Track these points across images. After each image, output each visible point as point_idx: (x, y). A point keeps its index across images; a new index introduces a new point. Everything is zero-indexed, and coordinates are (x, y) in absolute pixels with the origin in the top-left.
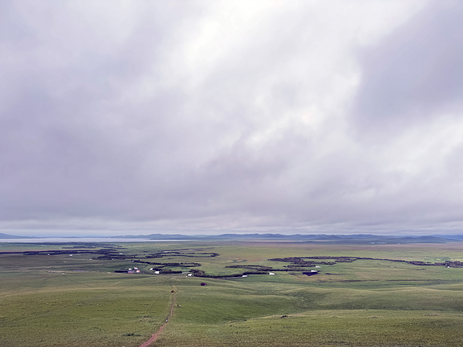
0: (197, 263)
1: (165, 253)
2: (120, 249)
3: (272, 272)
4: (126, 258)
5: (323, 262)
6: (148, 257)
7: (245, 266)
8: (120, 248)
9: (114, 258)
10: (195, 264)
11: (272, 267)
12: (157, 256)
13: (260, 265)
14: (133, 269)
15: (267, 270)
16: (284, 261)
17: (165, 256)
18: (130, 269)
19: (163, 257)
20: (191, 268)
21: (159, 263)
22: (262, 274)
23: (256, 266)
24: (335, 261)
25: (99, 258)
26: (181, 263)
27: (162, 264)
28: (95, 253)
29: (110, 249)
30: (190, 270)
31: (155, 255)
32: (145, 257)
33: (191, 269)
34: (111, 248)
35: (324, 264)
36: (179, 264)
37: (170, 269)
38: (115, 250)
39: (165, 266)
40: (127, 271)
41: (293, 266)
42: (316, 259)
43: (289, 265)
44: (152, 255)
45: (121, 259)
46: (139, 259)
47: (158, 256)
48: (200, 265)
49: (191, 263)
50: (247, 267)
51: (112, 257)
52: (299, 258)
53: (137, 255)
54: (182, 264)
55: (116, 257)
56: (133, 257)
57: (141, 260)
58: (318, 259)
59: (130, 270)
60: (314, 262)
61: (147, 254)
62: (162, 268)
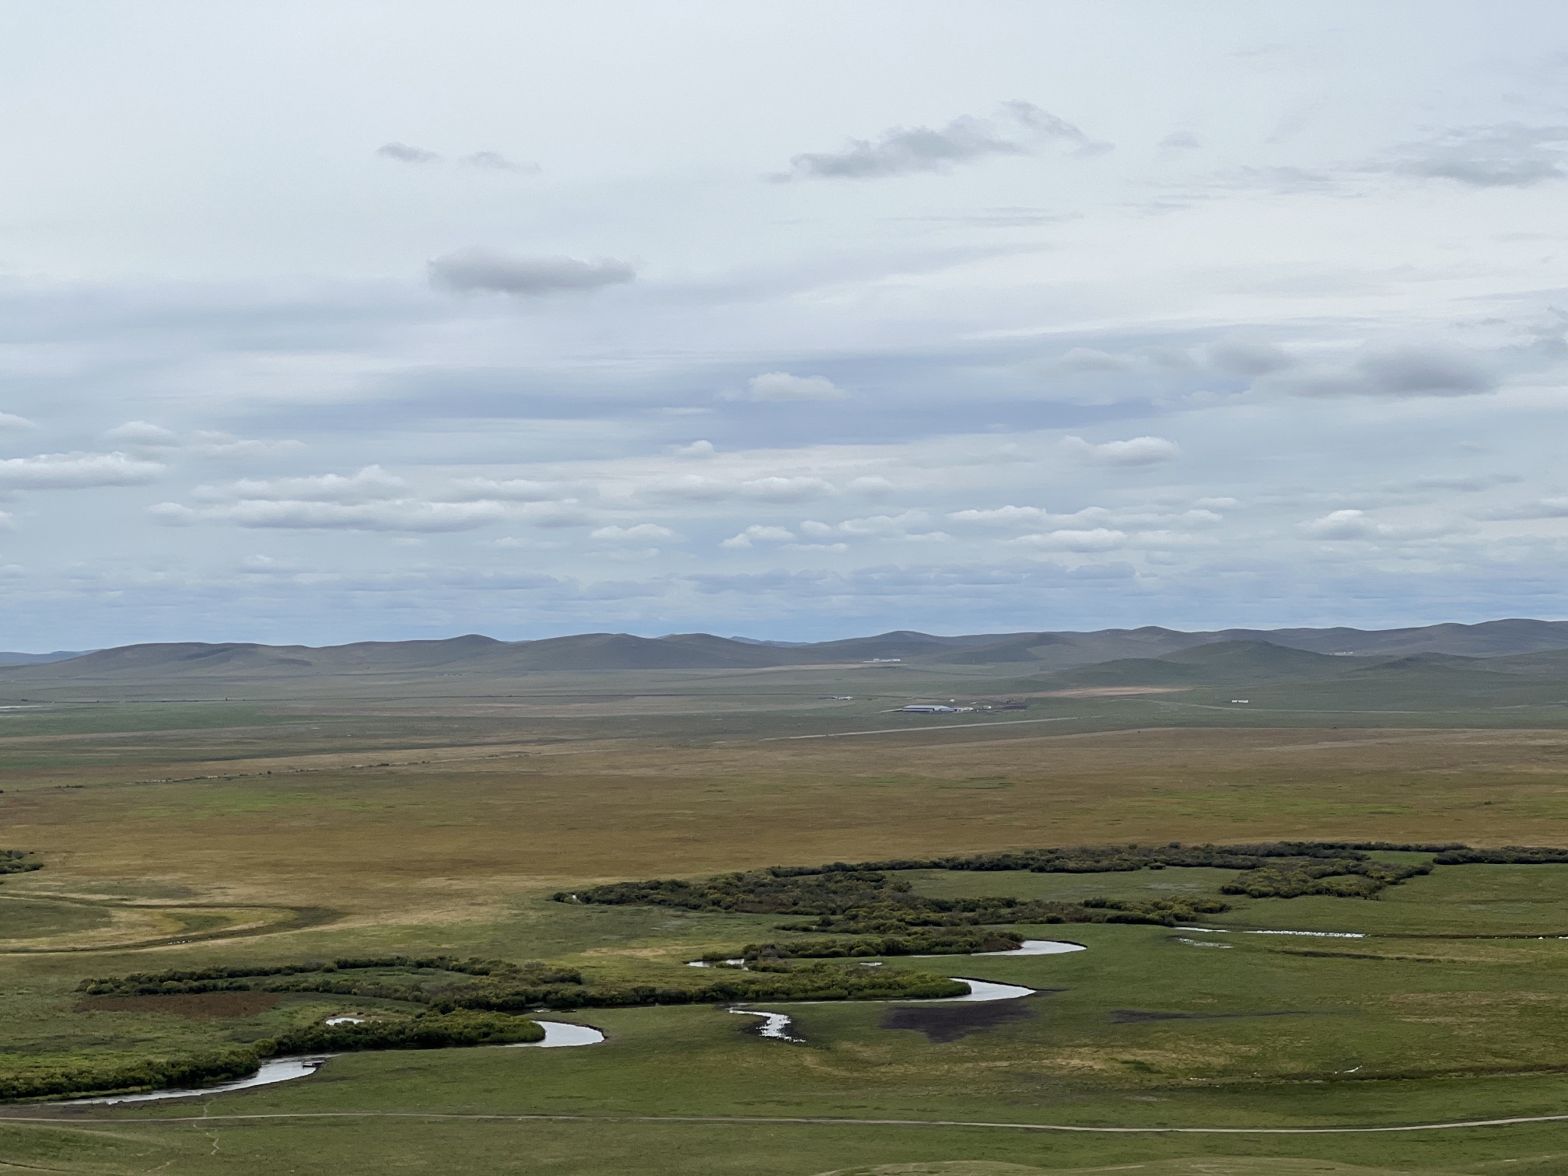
3: (579, 1013)
5: (1100, 904)
7: (302, 970)
11: (584, 975)
13: (464, 961)
15: (522, 1004)
16: (716, 903)
22: (471, 1042)
23: (420, 965)
24: (1227, 891)
35: (1111, 921)
41: (796, 952)
42: (1041, 870)
43: (759, 943)
50: (314, 979)
52: (872, 873)
58: (1057, 870)
60: (1010, 903)
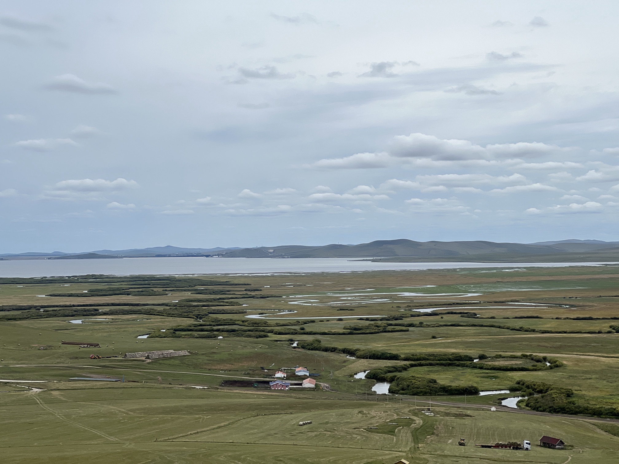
0: (545, 359)
1: (419, 315)
2: (253, 297)
4: (271, 332)
6: (354, 331)
8: (253, 293)
9: (227, 331)
10: (538, 361)
12: (390, 328)
14: (292, 376)
17: (421, 325)
18: (279, 375)
19: (411, 329)
20: (517, 376)
21: (394, 352)
25: (175, 332)
26: (481, 353)
27: (403, 356)
28: (160, 314)
29: (215, 300)
30: (513, 384)
31: (379, 322)
32: (342, 331)
33: (518, 379)
34: (218, 297)
36: (471, 359)
37: (433, 376)
38: (232, 304)
39: (412, 366)
40: (268, 382)
44: (368, 323)
45: (250, 336)
46: (319, 337)
47: (391, 325)
48: (557, 366)
49: (519, 354)
51: (218, 330)
53: (313, 321)
54: (482, 357)
55: (234, 331)
56: (297, 328)
57: (326, 341)
59: (278, 378)
61: (352, 319)
62: (400, 371)
